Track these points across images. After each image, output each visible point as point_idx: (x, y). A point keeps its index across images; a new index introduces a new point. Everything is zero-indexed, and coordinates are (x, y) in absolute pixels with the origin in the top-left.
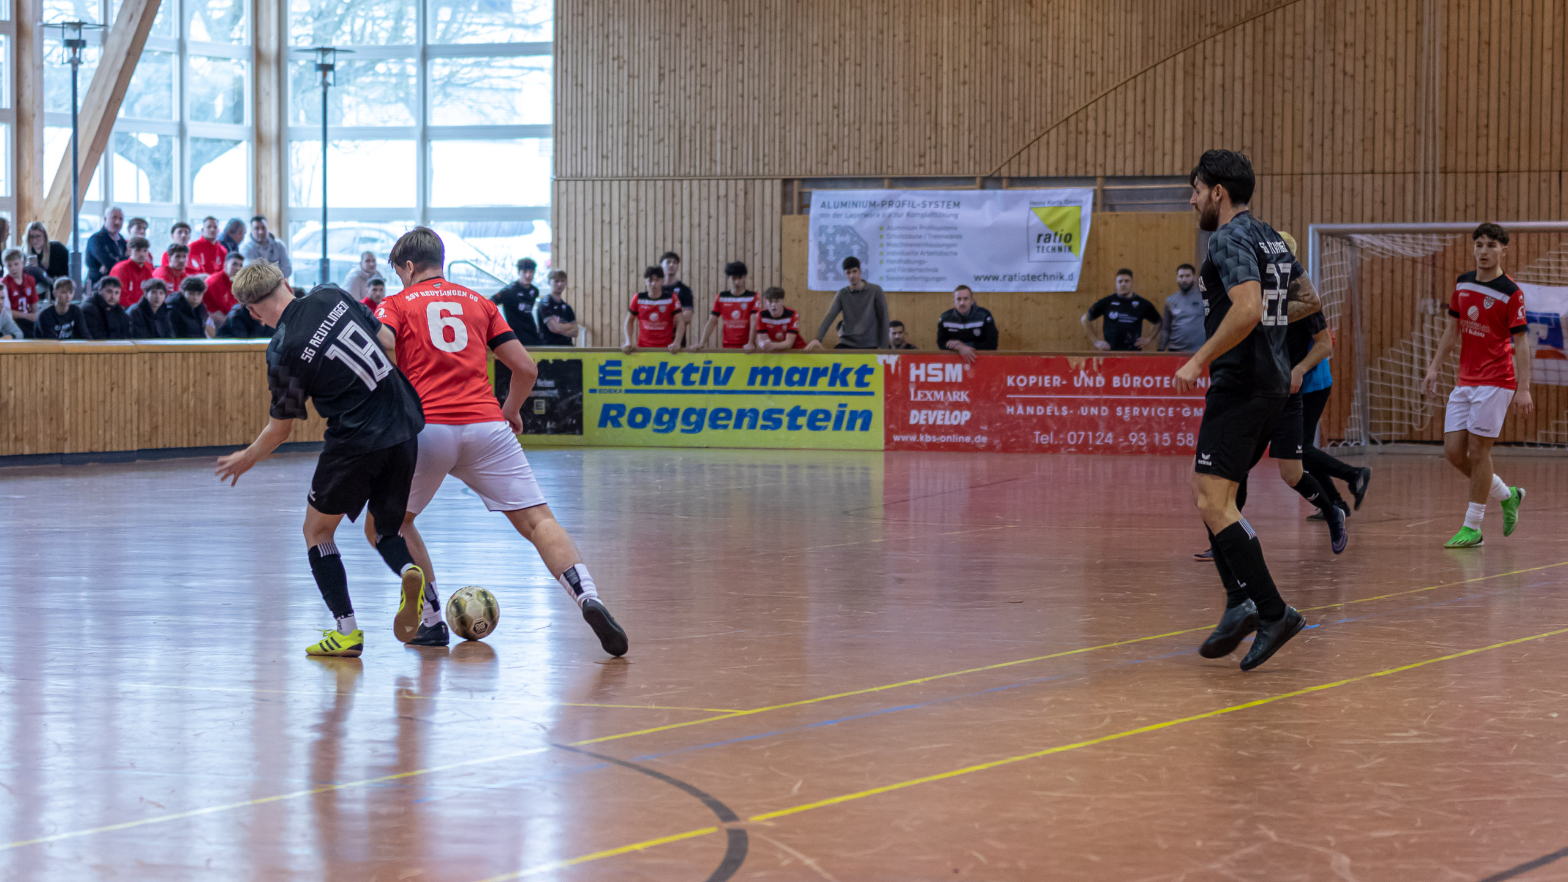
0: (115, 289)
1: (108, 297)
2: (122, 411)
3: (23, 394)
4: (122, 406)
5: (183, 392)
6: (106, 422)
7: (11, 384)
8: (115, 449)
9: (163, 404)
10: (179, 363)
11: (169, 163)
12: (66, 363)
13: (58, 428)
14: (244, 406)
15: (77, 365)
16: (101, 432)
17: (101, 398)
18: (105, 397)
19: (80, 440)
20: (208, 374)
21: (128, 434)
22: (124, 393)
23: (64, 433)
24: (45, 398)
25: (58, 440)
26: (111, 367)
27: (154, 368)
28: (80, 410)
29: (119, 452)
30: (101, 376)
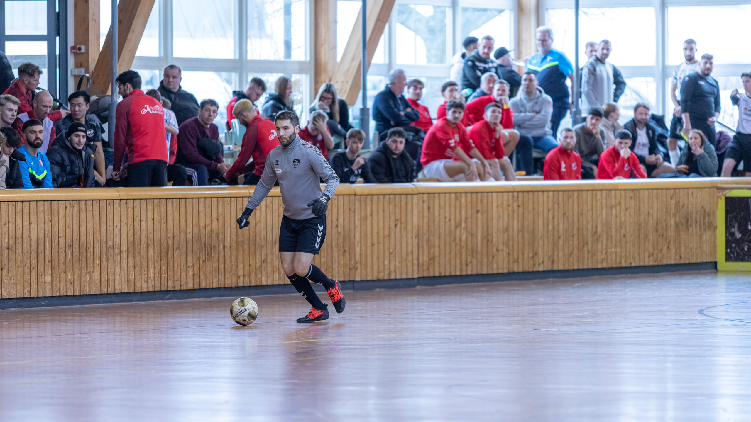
0: (399, 140)
1: (393, 146)
2: (404, 245)
4: (404, 240)
5: (456, 227)
6: (390, 253)
8: (398, 277)
9: (439, 237)
10: (453, 202)
12: (357, 203)
13: (350, 259)
14: (508, 239)
15: (366, 205)
16: (386, 263)
17: (387, 233)
18: (390, 232)
19: (369, 269)
20: (478, 212)
21: (409, 264)
22: (406, 228)
24: (339, 233)
25: (350, 269)
26: (395, 206)
27: (431, 206)
28: (369, 244)
29: (402, 279)
30: (387, 214)
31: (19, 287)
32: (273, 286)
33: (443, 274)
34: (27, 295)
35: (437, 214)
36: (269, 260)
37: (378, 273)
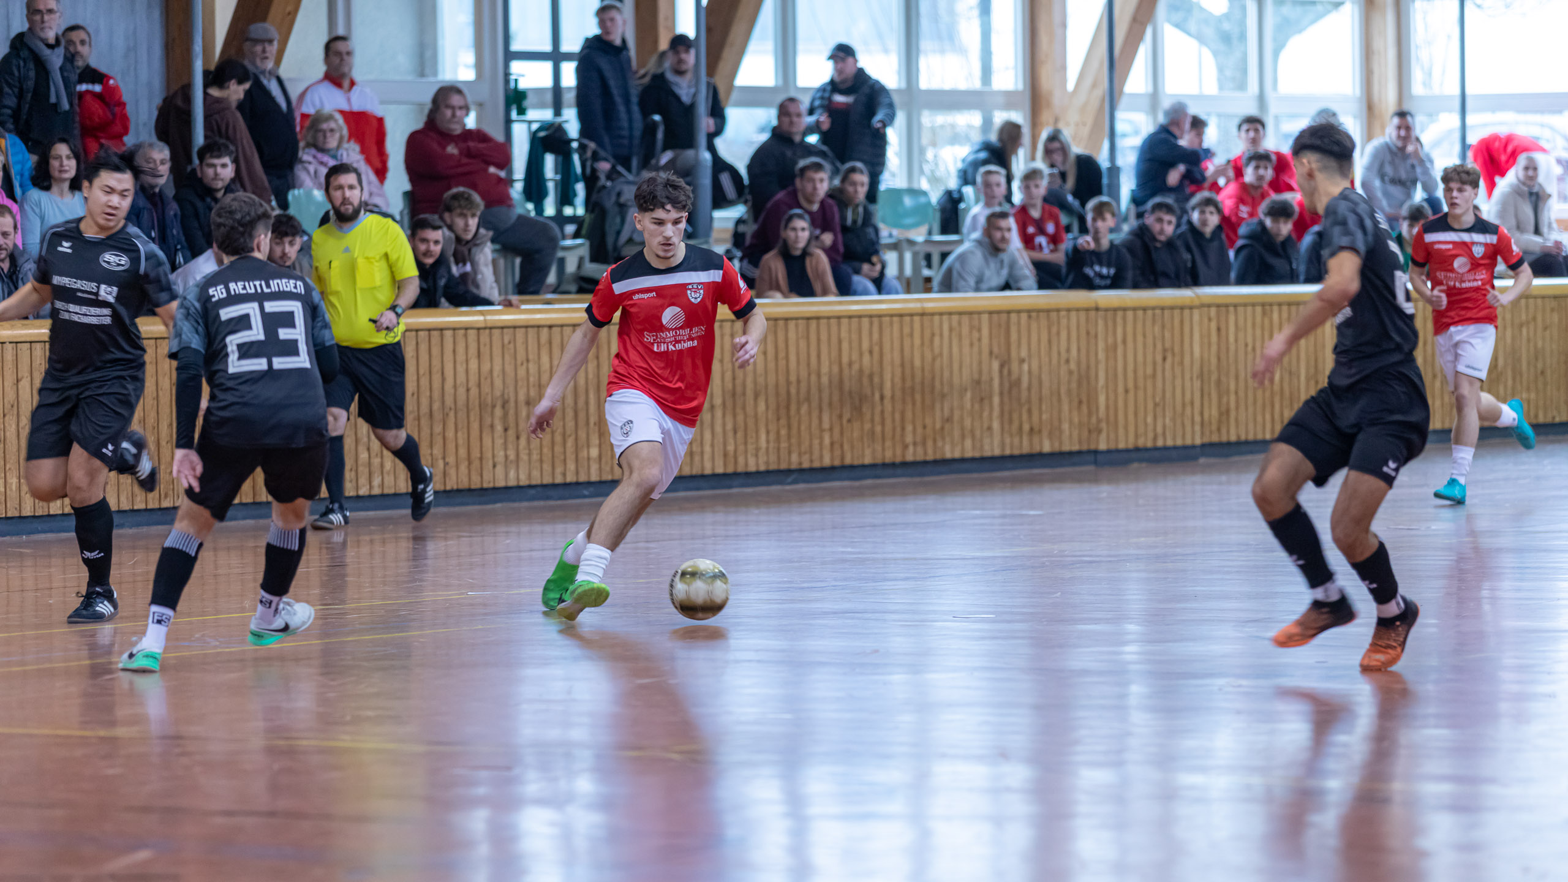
0: (1167, 217)
1: (1156, 227)
2: (1179, 390)
3: (1040, 367)
4: (1178, 382)
6: (1156, 405)
7: (1024, 353)
8: (1170, 443)
9: (1237, 378)
10: (1258, 319)
11: (1243, 37)
12: (1101, 322)
13: (1090, 414)
15: (1115, 325)
17: (1149, 371)
18: (1155, 370)
19: (1121, 431)
21: (1188, 423)
22: (1182, 363)
23: (1099, 421)
24: (1071, 372)
25: (1090, 431)
26: (1163, 327)
27: (1223, 327)
28: (1121, 389)
29: (1175, 448)
30: (1150, 341)
31: (547, 467)
32: (963, 460)
33: (1243, 438)
34: (559, 480)
35: (1232, 339)
36: (956, 418)
37: (1137, 436)
